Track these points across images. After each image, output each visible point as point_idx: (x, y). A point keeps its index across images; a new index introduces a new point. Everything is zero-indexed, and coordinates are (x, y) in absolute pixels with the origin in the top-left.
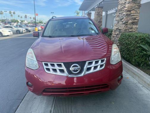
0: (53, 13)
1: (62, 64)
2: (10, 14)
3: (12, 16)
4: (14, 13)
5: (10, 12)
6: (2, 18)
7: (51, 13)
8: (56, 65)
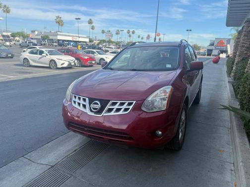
0: (191, 30)
1: (87, 99)
2: (128, 35)
3: (130, 36)
4: (133, 32)
5: (129, 31)
6: (118, 39)
7: (187, 30)
8: (81, 99)
